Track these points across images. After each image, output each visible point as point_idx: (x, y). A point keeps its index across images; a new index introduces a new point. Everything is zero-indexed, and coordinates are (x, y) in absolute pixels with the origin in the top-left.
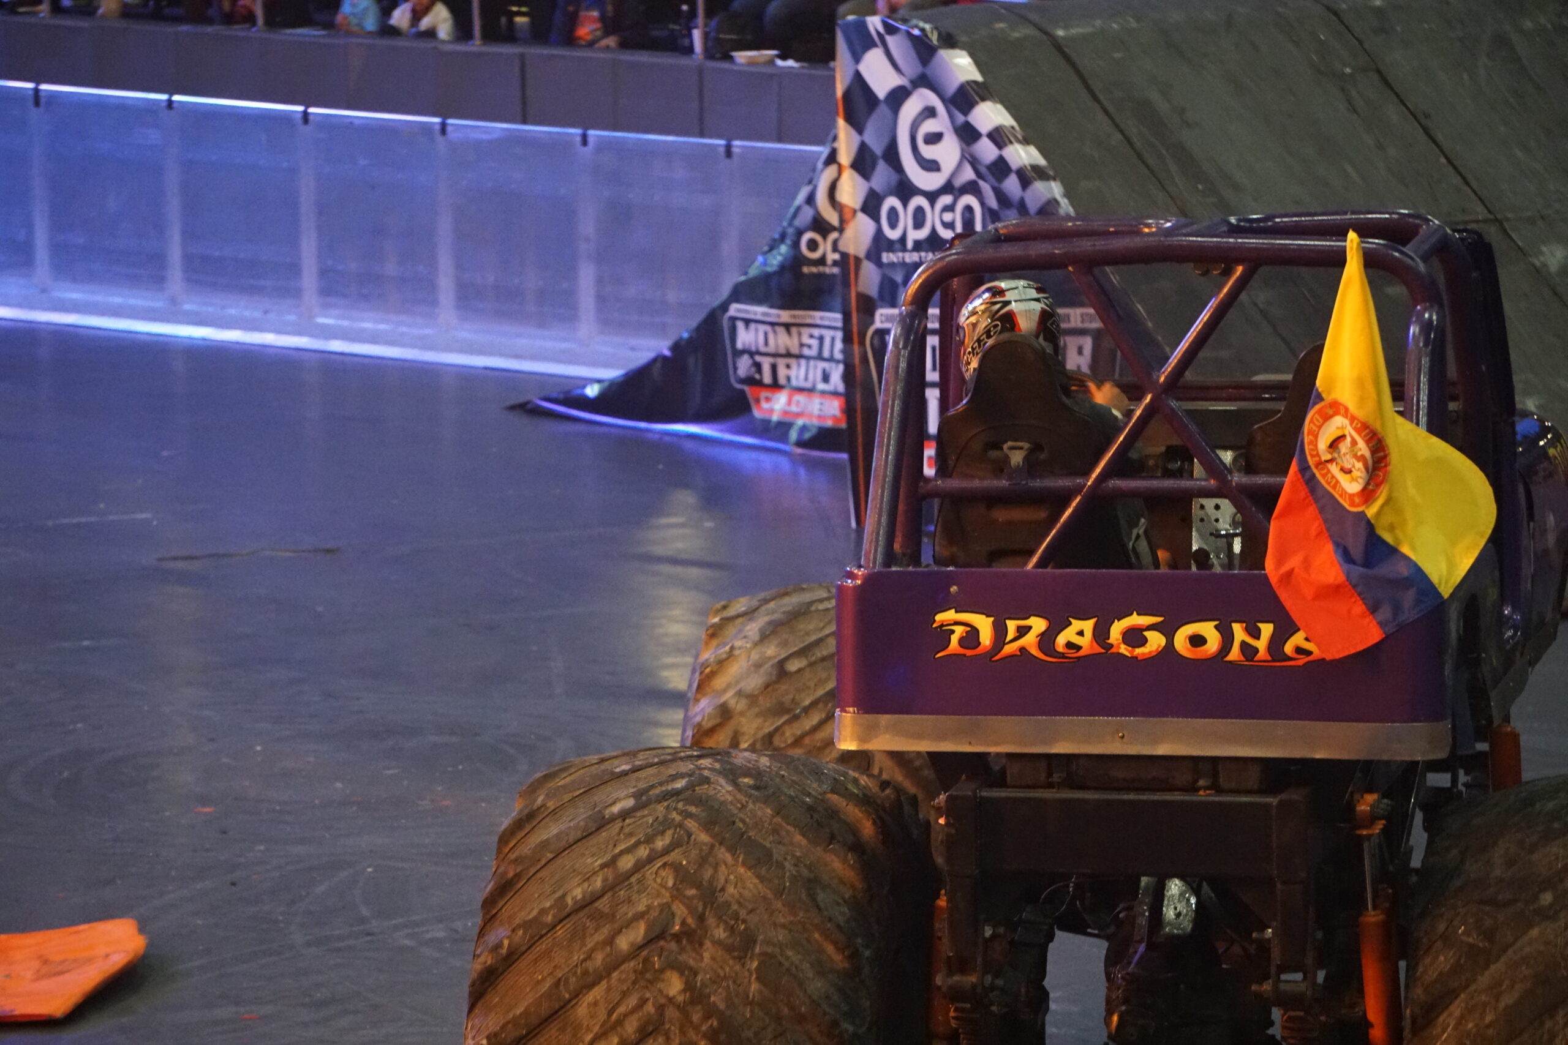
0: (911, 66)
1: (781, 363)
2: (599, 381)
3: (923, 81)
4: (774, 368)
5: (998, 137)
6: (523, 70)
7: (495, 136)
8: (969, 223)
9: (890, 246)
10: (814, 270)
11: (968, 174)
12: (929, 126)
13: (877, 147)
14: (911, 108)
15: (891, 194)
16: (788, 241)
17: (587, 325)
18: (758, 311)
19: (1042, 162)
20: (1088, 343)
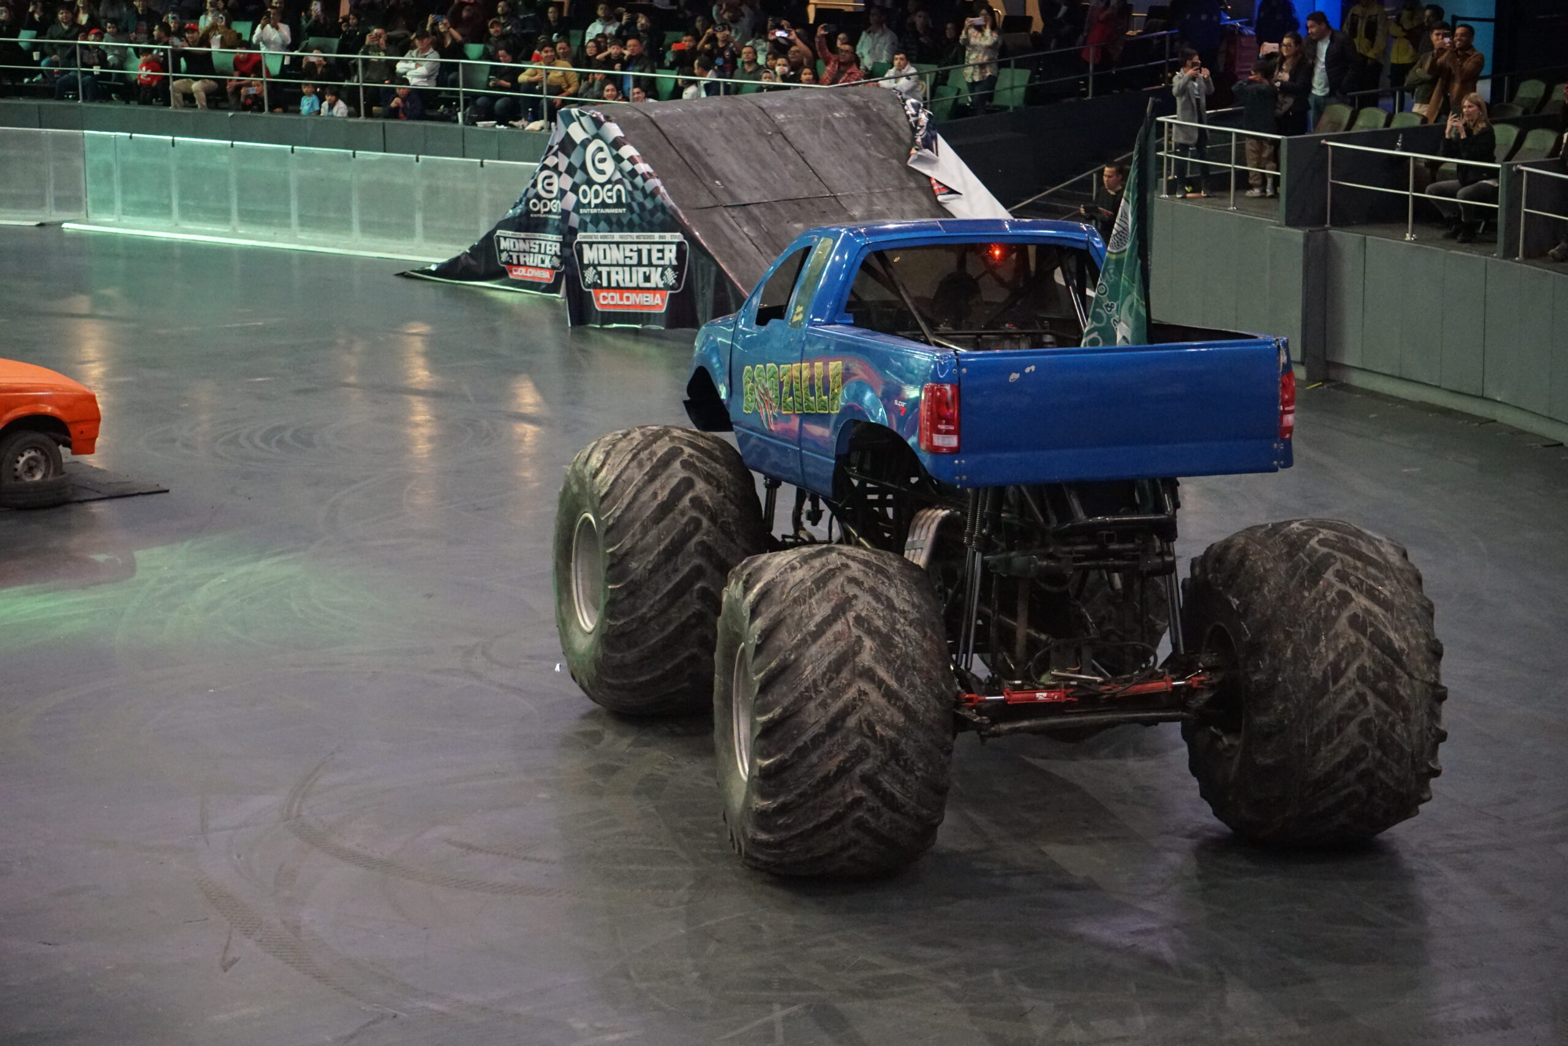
0: (592, 130)
1: (521, 255)
2: (437, 264)
3: (597, 136)
4: (518, 257)
5: (632, 160)
6: (384, 128)
7: (377, 158)
8: (619, 197)
9: (584, 206)
10: (535, 216)
11: (618, 176)
12: (600, 155)
13: (577, 164)
14: (592, 148)
15: (583, 184)
16: (523, 203)
17: (419, 239)
18: (510, 233)
19: (651, 170)
20: (674, 248)
